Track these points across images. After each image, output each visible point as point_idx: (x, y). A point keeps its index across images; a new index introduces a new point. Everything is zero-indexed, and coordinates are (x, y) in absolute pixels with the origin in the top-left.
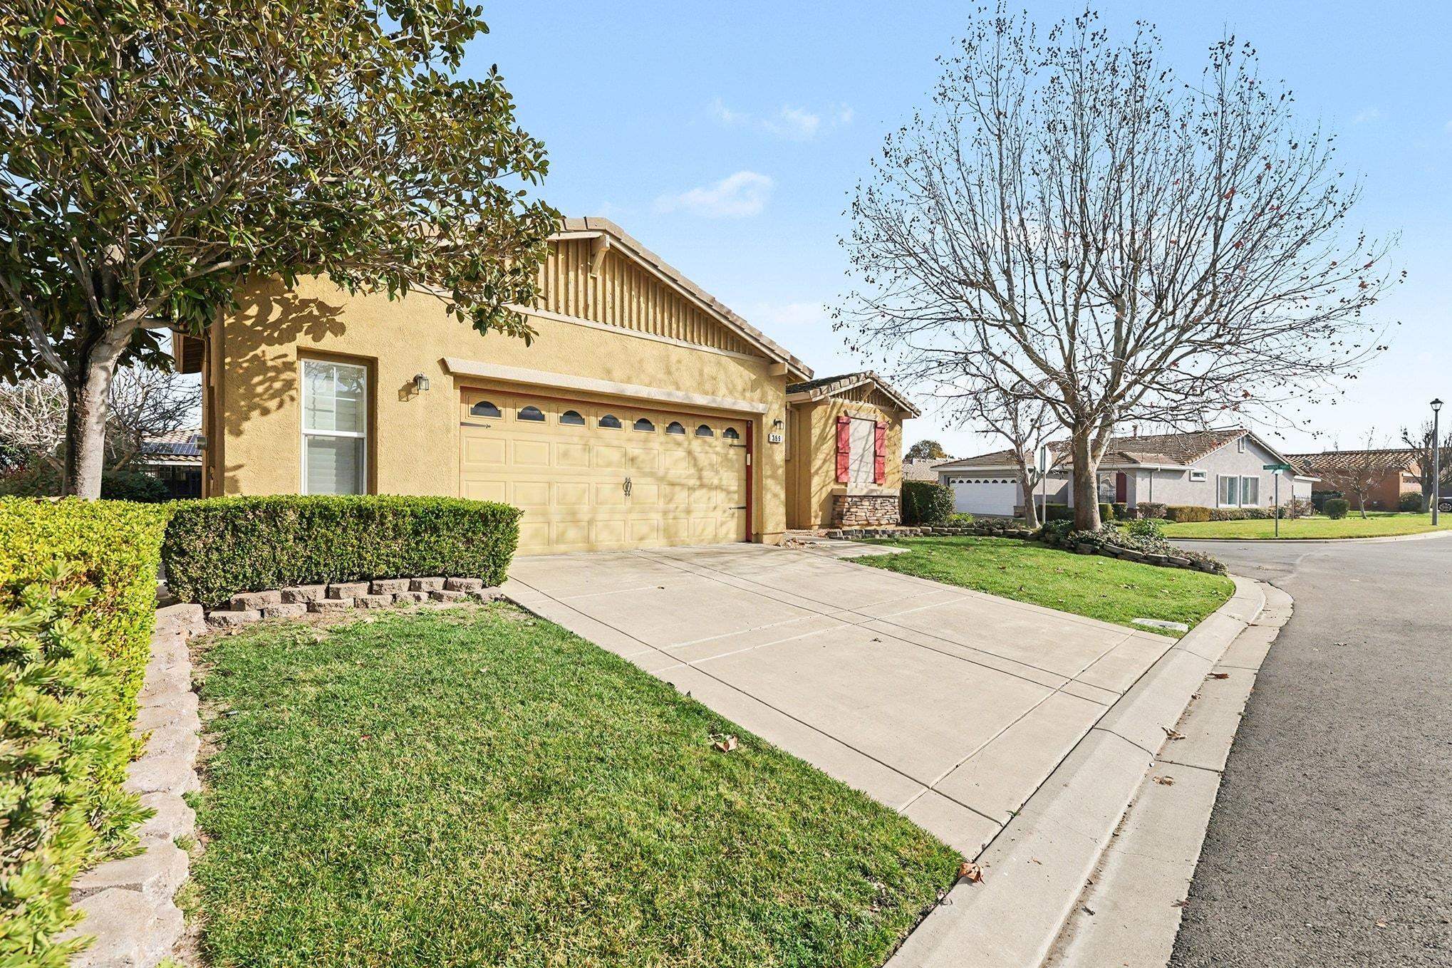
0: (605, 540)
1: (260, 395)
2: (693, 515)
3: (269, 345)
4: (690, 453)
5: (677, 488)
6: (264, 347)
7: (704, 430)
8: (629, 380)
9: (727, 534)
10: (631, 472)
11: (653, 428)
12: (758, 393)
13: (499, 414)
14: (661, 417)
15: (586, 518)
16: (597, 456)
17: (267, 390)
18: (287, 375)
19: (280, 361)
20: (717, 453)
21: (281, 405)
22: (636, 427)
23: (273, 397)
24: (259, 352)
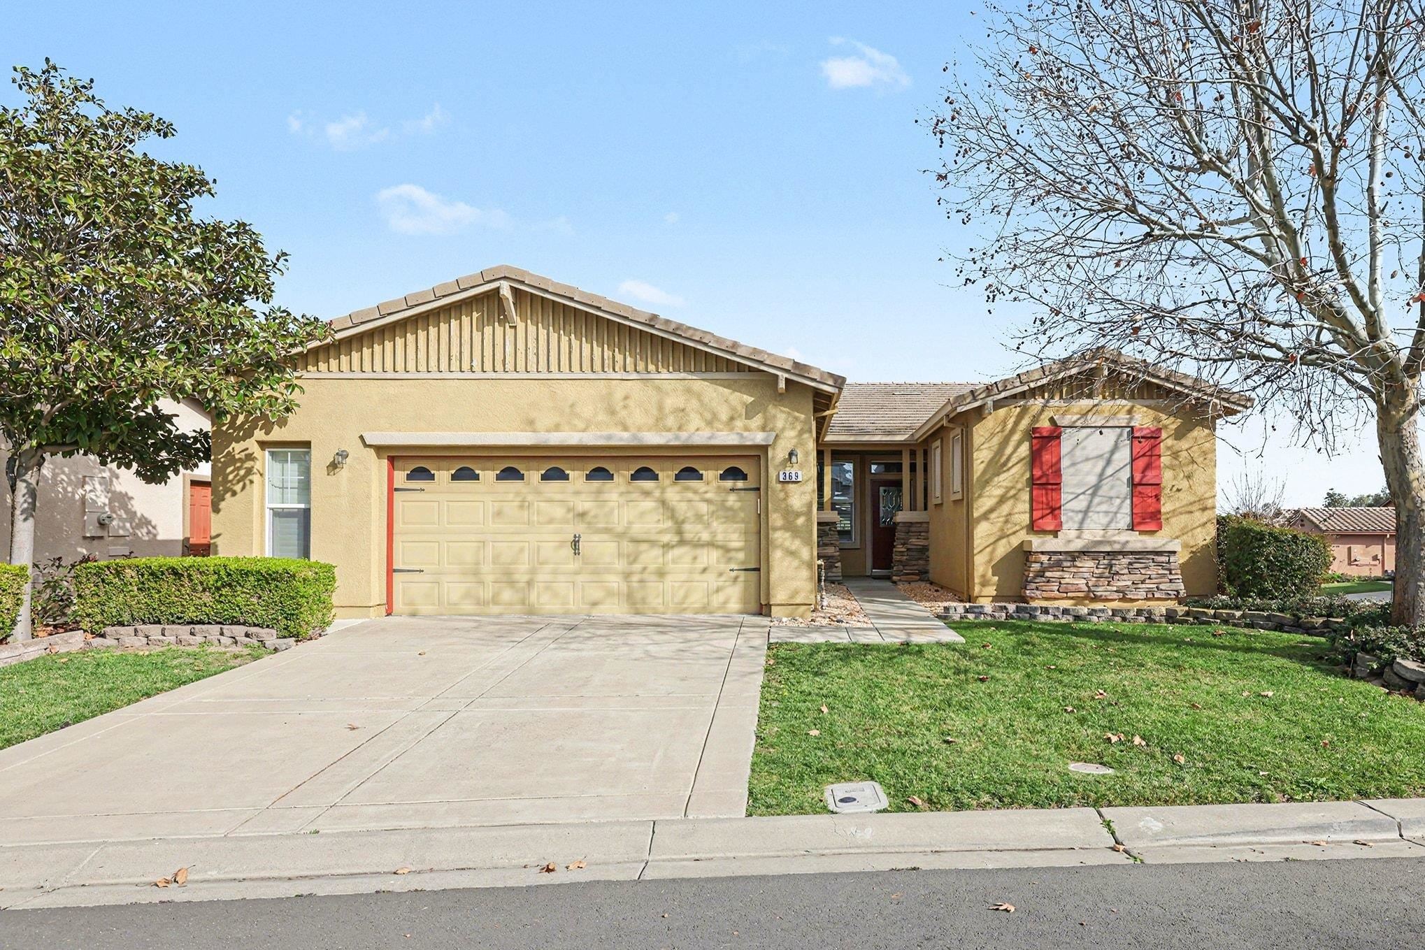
0: (545, 602)
1: (231, 481)
2: (669, 578)
3: (237, 442)
4: (663, 503)
5: (644, 546)
6: (234, 445)
7: (689, 473)
8: (557, 428)
9: (725, 603)
10: (580, 528)
11: (611, 477)
12: (757, 421)
13: (432, 477)
14: (622, 464)
15: (525, 578)
16: (538, 514)
17: (235, 477)
18: (248, 464)
19: (243, 454)
20: (708, 501)
21: (244, 488)
22: (589, 477)
23: (239, 482)
24: (230, 449)
